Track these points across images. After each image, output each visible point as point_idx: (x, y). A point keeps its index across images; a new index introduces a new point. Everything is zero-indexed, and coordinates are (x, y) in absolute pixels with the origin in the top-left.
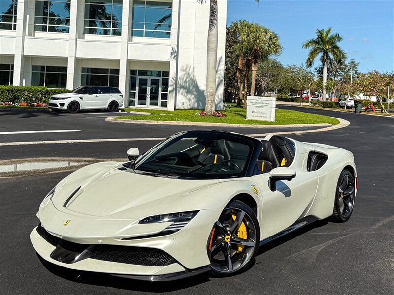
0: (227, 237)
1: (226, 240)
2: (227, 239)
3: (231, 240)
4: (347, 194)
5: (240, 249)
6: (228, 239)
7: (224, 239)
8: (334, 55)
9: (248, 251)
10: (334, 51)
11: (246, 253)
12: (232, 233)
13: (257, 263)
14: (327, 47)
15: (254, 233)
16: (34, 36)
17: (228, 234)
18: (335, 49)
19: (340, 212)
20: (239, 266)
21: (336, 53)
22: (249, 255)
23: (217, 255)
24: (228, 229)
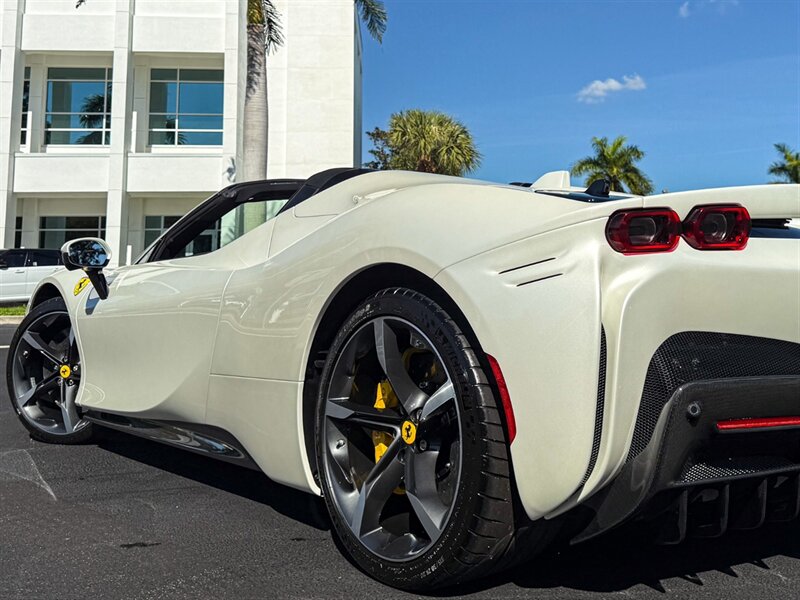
8: (629, 185)
10: (628, 178)
14: (615, 170)
18: (629, 174)
21: (632, 180)
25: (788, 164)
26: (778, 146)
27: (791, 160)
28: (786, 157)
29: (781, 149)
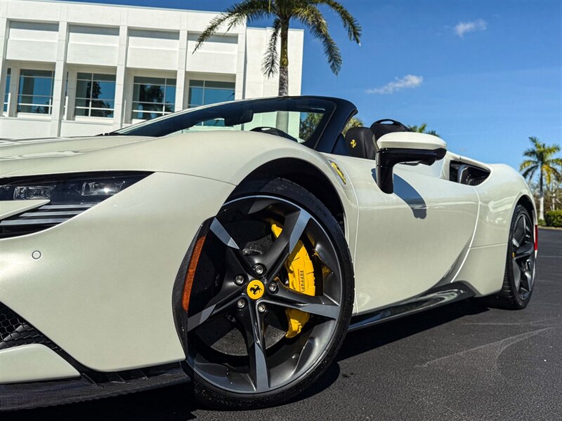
0: (254, 283)
1: (251, 294)
2: (254, 290)
3: (267, 295)
4: (521, 254)
5: (295, 325)
6: (256, 289)
7: (243, 288)
9: (319, 334)
11: (313, 339)
12: (268, 274)
13: (345, 376)
15: (335, 277)
16: (74, 120)
17: (258, 277)
19: (515, 286)
20: (288, 376)
22: (320, 346)
23: (223, 341)
24: (257, 261)
25: (536, 150)
26: (531, 138)
27: (540, 147)
28: (536, 145)
29: (533, 140)
